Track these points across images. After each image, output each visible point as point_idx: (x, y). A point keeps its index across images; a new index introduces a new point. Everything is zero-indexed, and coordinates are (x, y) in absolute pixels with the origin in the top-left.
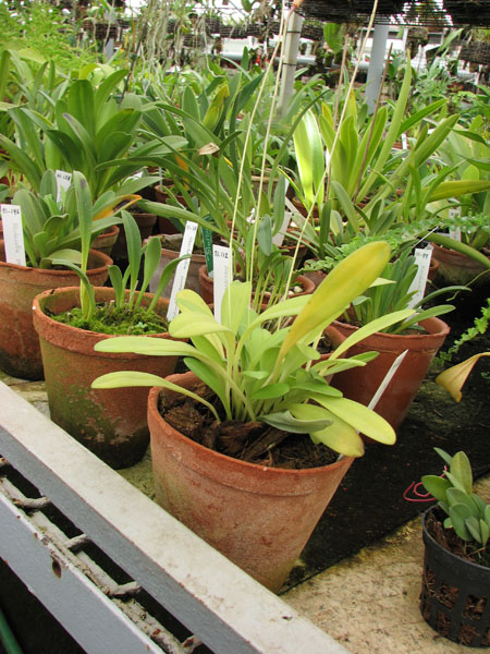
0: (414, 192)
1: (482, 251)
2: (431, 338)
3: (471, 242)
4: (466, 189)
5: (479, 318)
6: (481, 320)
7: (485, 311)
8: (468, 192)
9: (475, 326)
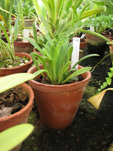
0: (75, 16)
1: (102, 34)
2: (81, 83)
3: (98, 31)
4: (94, 13)
5: (107, 77)
6: (108, 78)
7: (110, 75)
8: (95, 14)
9: (106, 81)
